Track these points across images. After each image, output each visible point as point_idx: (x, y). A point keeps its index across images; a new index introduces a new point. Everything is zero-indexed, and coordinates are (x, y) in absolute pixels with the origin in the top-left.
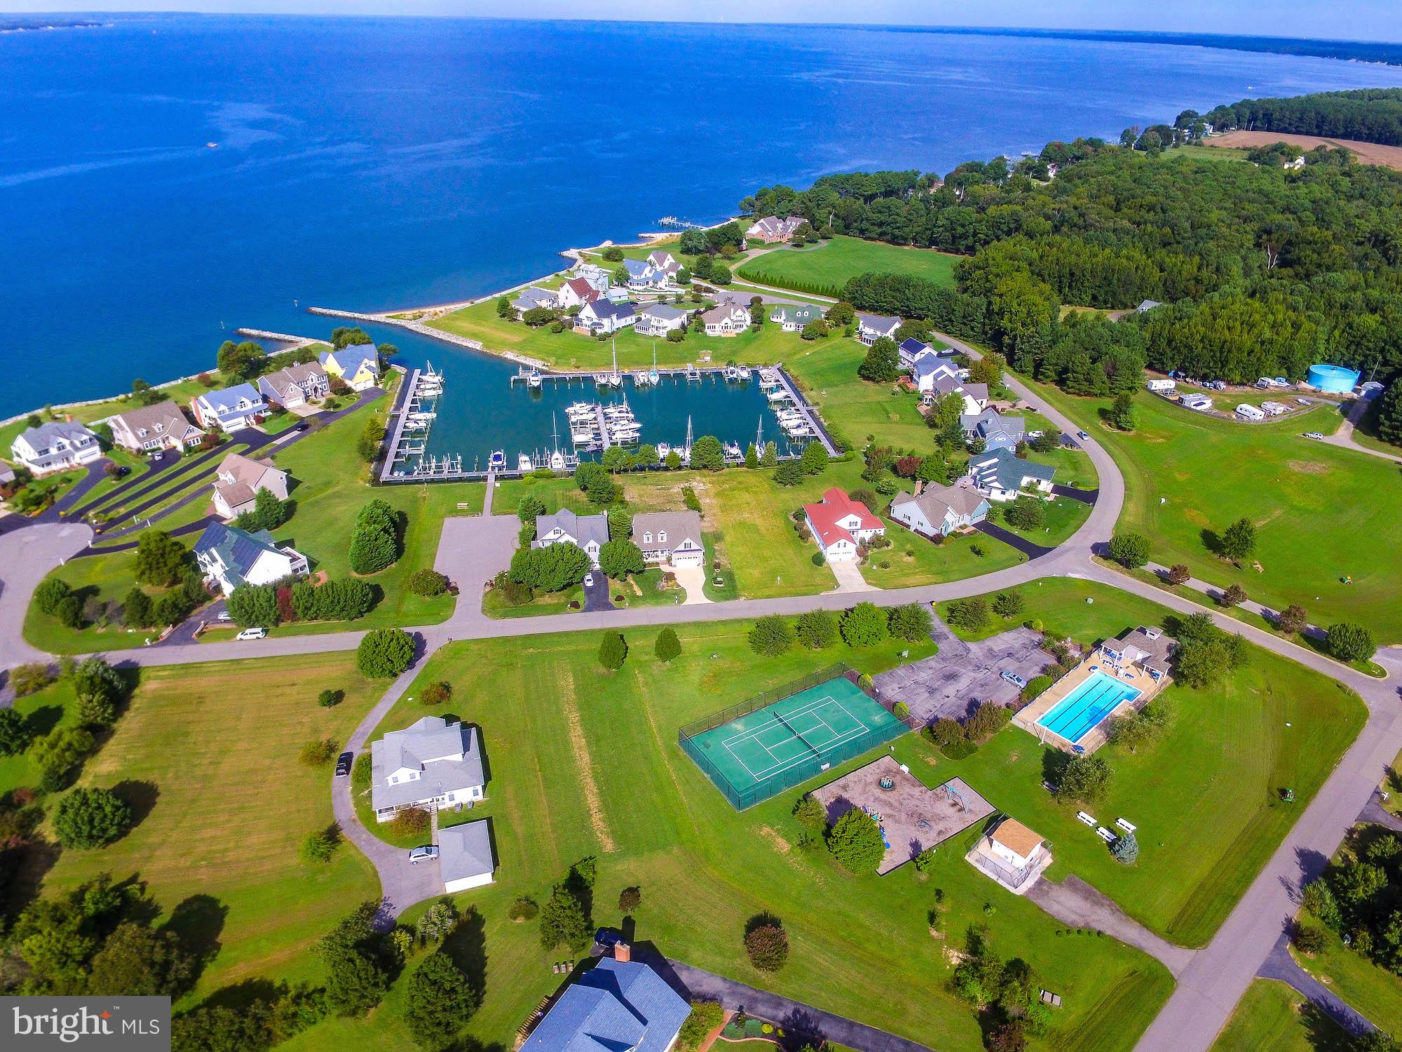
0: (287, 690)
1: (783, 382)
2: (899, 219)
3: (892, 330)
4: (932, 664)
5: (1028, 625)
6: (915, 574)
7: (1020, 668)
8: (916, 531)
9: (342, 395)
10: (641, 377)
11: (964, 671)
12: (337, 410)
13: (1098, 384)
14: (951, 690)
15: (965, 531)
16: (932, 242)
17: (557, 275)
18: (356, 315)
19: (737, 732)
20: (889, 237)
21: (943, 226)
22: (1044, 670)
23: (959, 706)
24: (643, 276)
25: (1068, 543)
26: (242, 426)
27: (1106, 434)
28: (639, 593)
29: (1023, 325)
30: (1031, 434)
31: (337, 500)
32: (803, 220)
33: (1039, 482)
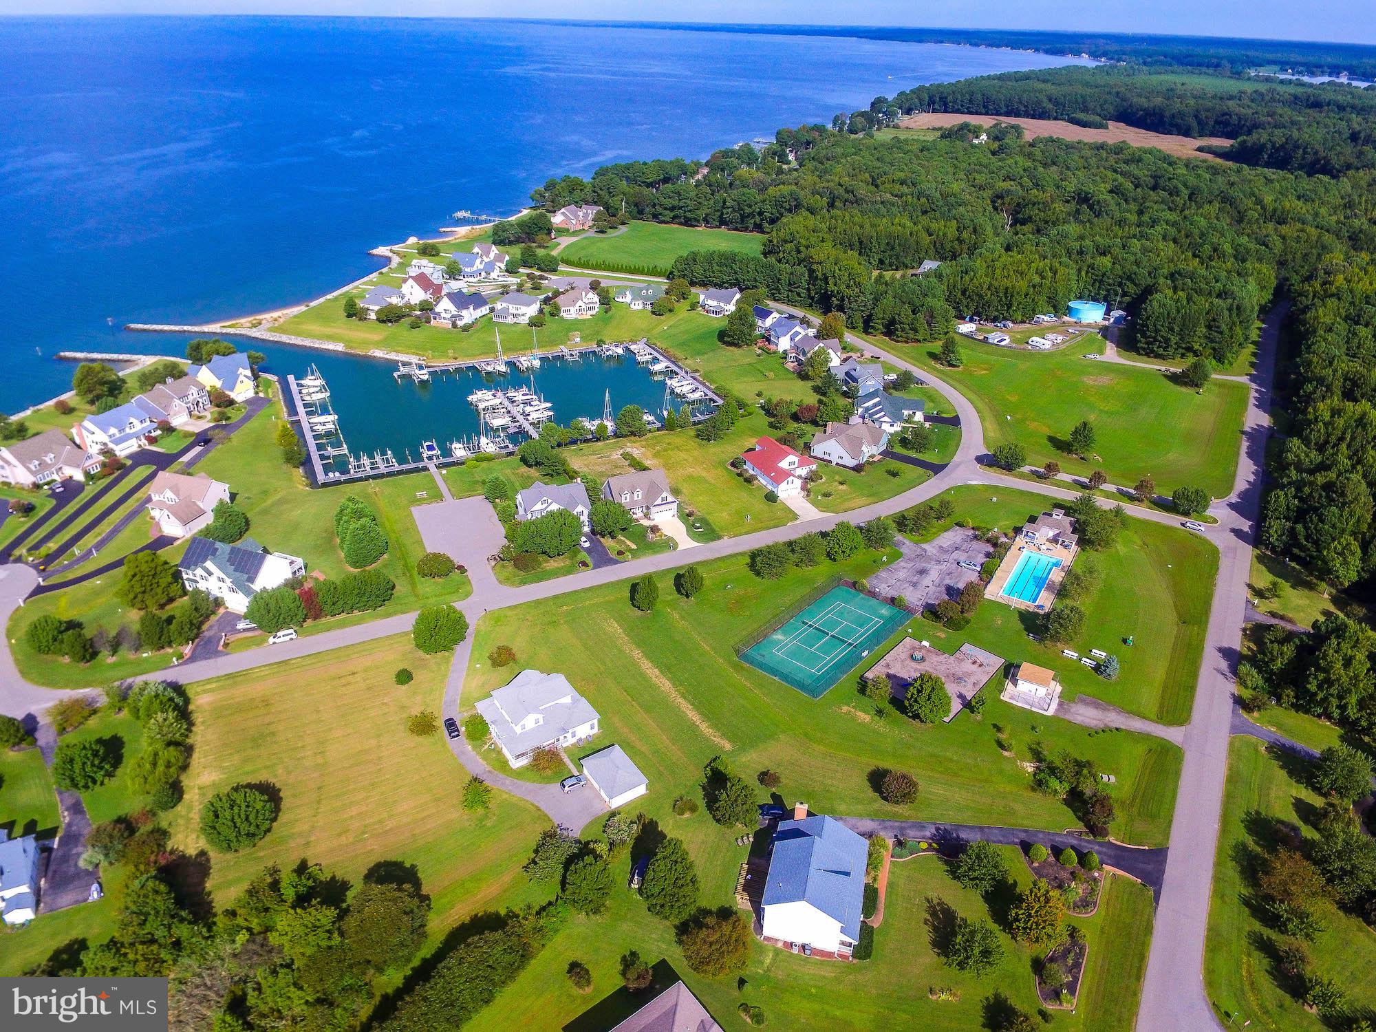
0: (350, 679)
1: (656, 354)
2: (689, 203)
3: (734, 302)
4: (902, 564)
5: (959, 524)
6: (853, 498)
7: (969, 557)
8: (837, 464)
9: (227, 406)
10: (523, 362)
11: (930, 566)
12: (228, 422)
13: (922, 332)
14: (927, 581)
15: (875, 459)
16: (722, 222)
17: (381, 273)
18: (186, 328)
19: (779, 641)
20: (682, 220)
21: (731, 207)
22: (988, 555)
23: (940, 592)
25: (956, 459)
27: (941, 372)
28: (634, 547)
29: (848, 286)
30: (886, 377)
31: (285, 506)
32: (598, 208)
33: (914, 413)
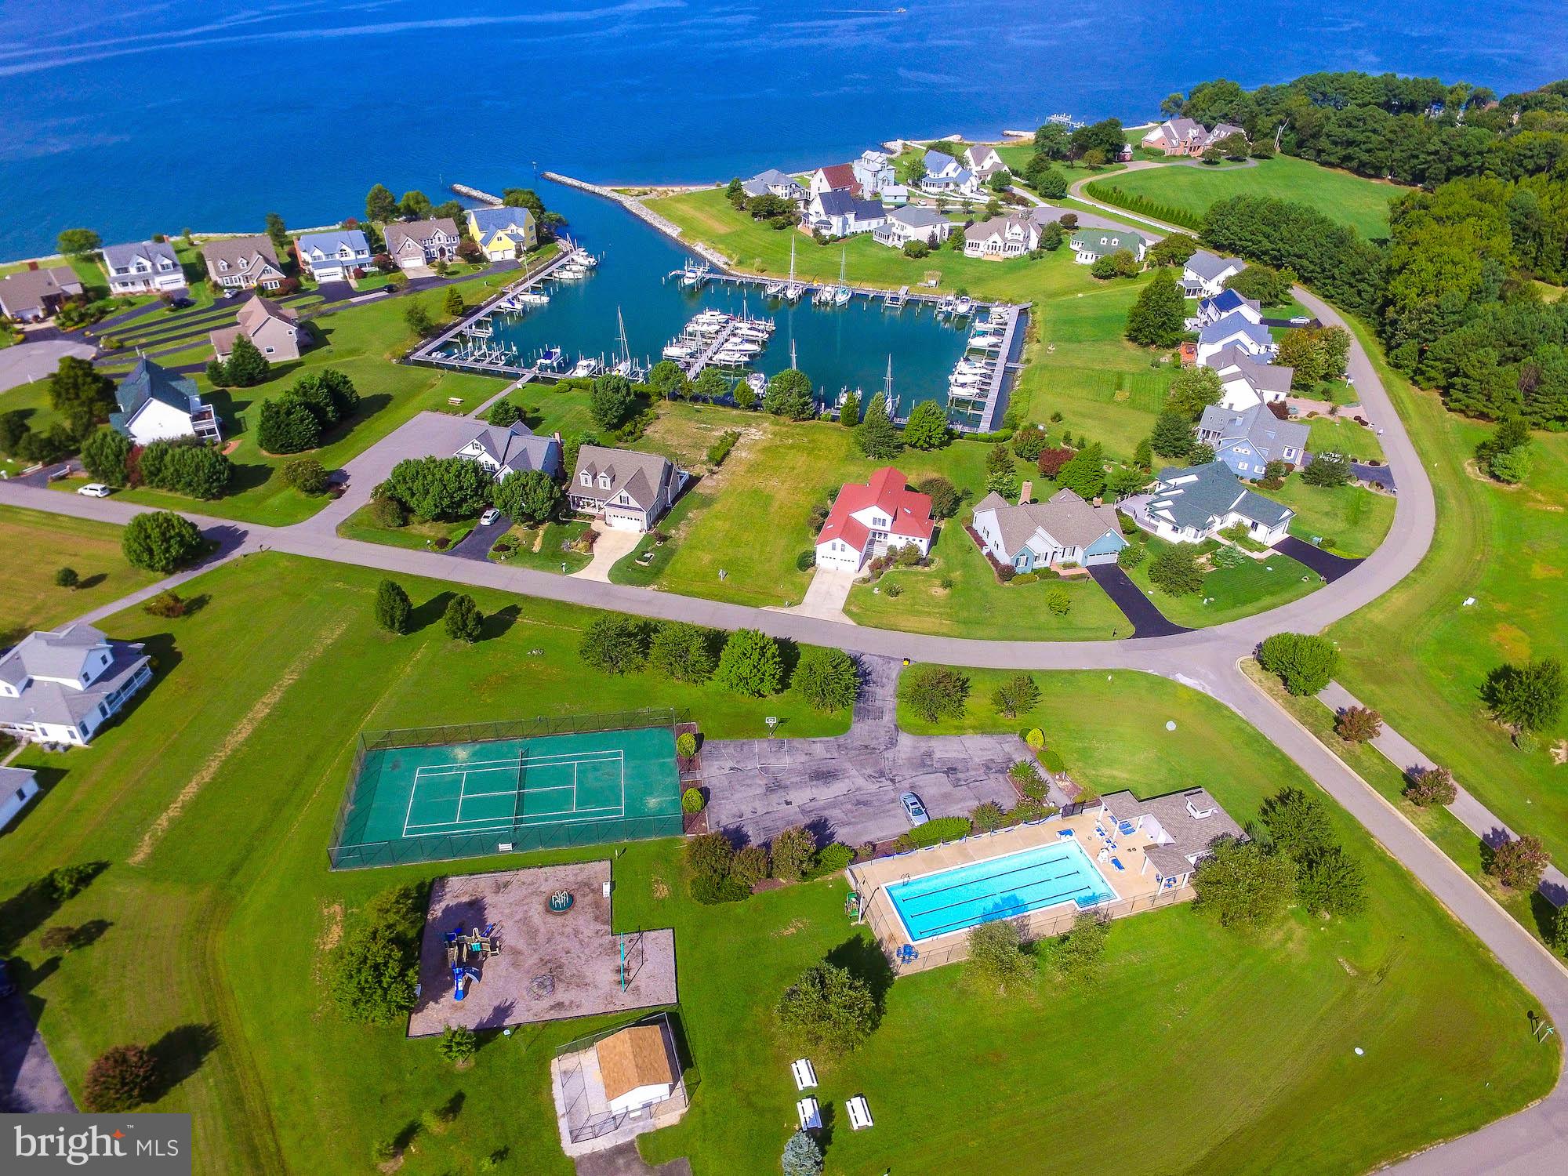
1: (1011, 326)
2: (1374, 137)
3: (1221, 277)
4: (818, 748)
5: (1023, 734)
6: (929, 614)
9: (473, 262)
10: (826, 295)
11: (854, 772)
14: (805, 793)
15: (1066, 572)
19: (454, 760)
20: (1354, 164)
21: (1436, 153)
22: (983, 809)
24: (943, 175)
26: (339, 278)
28: (537, 549)
32: (1238, 130)
33: (1254, 526)
